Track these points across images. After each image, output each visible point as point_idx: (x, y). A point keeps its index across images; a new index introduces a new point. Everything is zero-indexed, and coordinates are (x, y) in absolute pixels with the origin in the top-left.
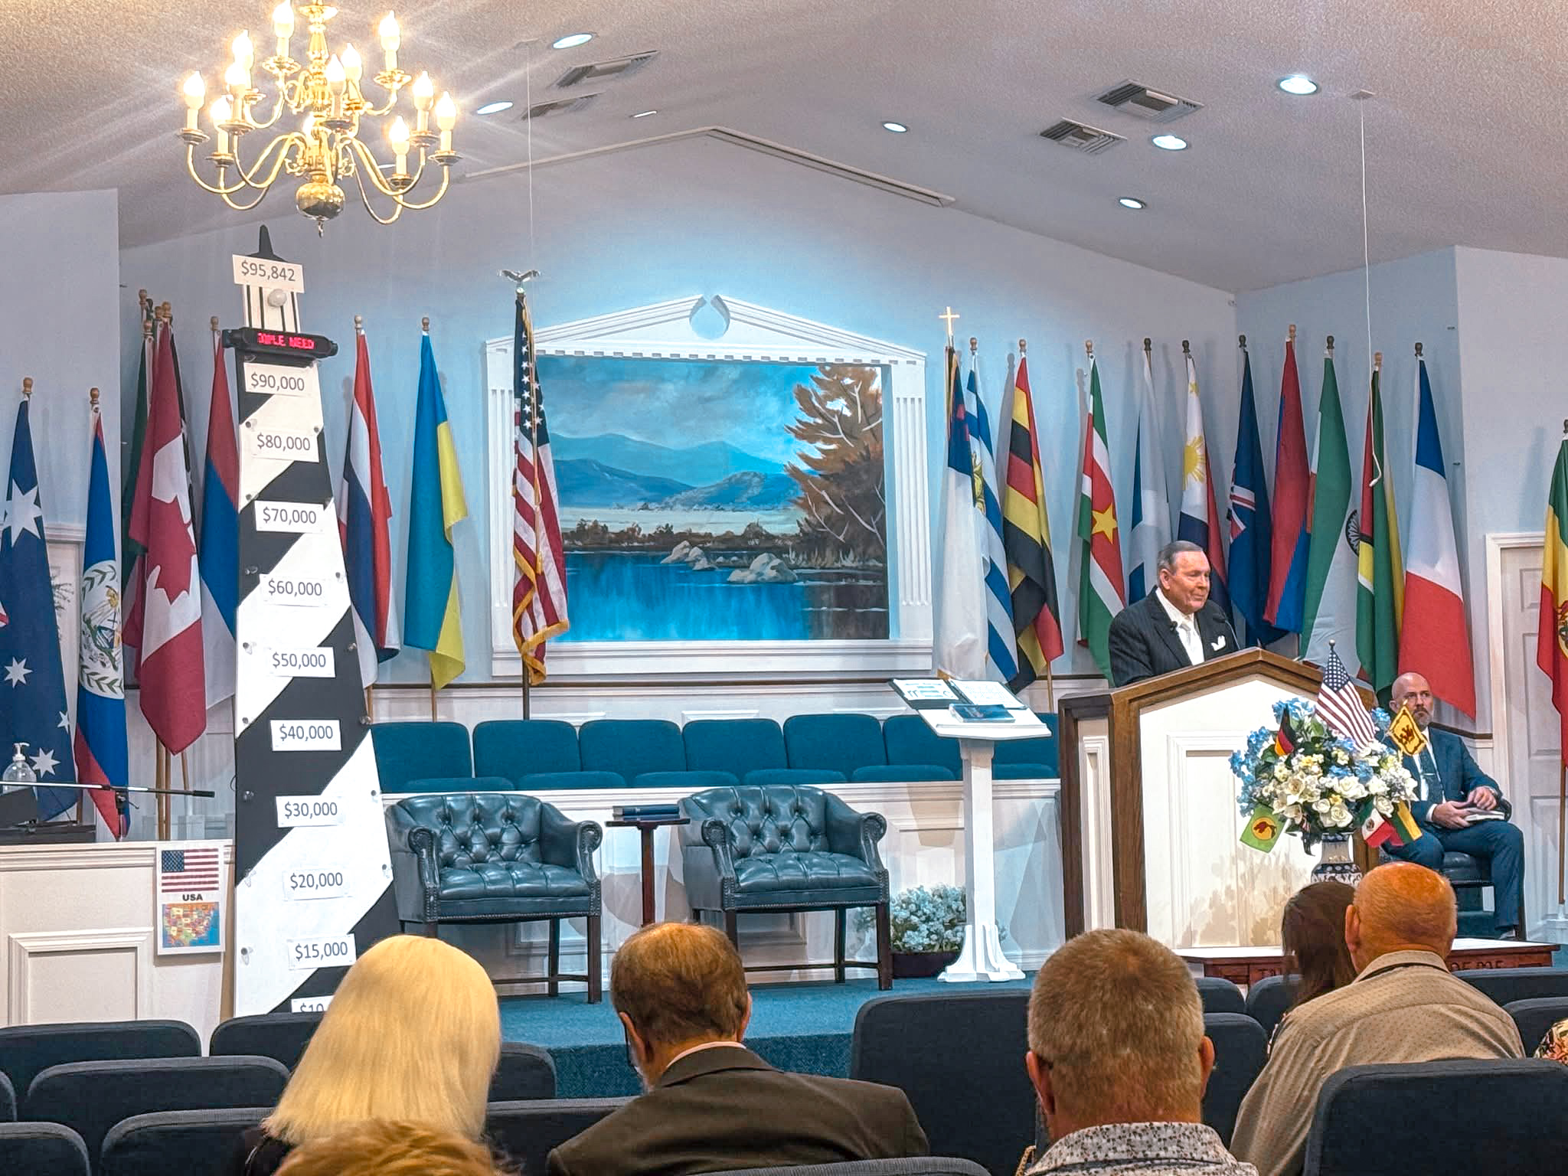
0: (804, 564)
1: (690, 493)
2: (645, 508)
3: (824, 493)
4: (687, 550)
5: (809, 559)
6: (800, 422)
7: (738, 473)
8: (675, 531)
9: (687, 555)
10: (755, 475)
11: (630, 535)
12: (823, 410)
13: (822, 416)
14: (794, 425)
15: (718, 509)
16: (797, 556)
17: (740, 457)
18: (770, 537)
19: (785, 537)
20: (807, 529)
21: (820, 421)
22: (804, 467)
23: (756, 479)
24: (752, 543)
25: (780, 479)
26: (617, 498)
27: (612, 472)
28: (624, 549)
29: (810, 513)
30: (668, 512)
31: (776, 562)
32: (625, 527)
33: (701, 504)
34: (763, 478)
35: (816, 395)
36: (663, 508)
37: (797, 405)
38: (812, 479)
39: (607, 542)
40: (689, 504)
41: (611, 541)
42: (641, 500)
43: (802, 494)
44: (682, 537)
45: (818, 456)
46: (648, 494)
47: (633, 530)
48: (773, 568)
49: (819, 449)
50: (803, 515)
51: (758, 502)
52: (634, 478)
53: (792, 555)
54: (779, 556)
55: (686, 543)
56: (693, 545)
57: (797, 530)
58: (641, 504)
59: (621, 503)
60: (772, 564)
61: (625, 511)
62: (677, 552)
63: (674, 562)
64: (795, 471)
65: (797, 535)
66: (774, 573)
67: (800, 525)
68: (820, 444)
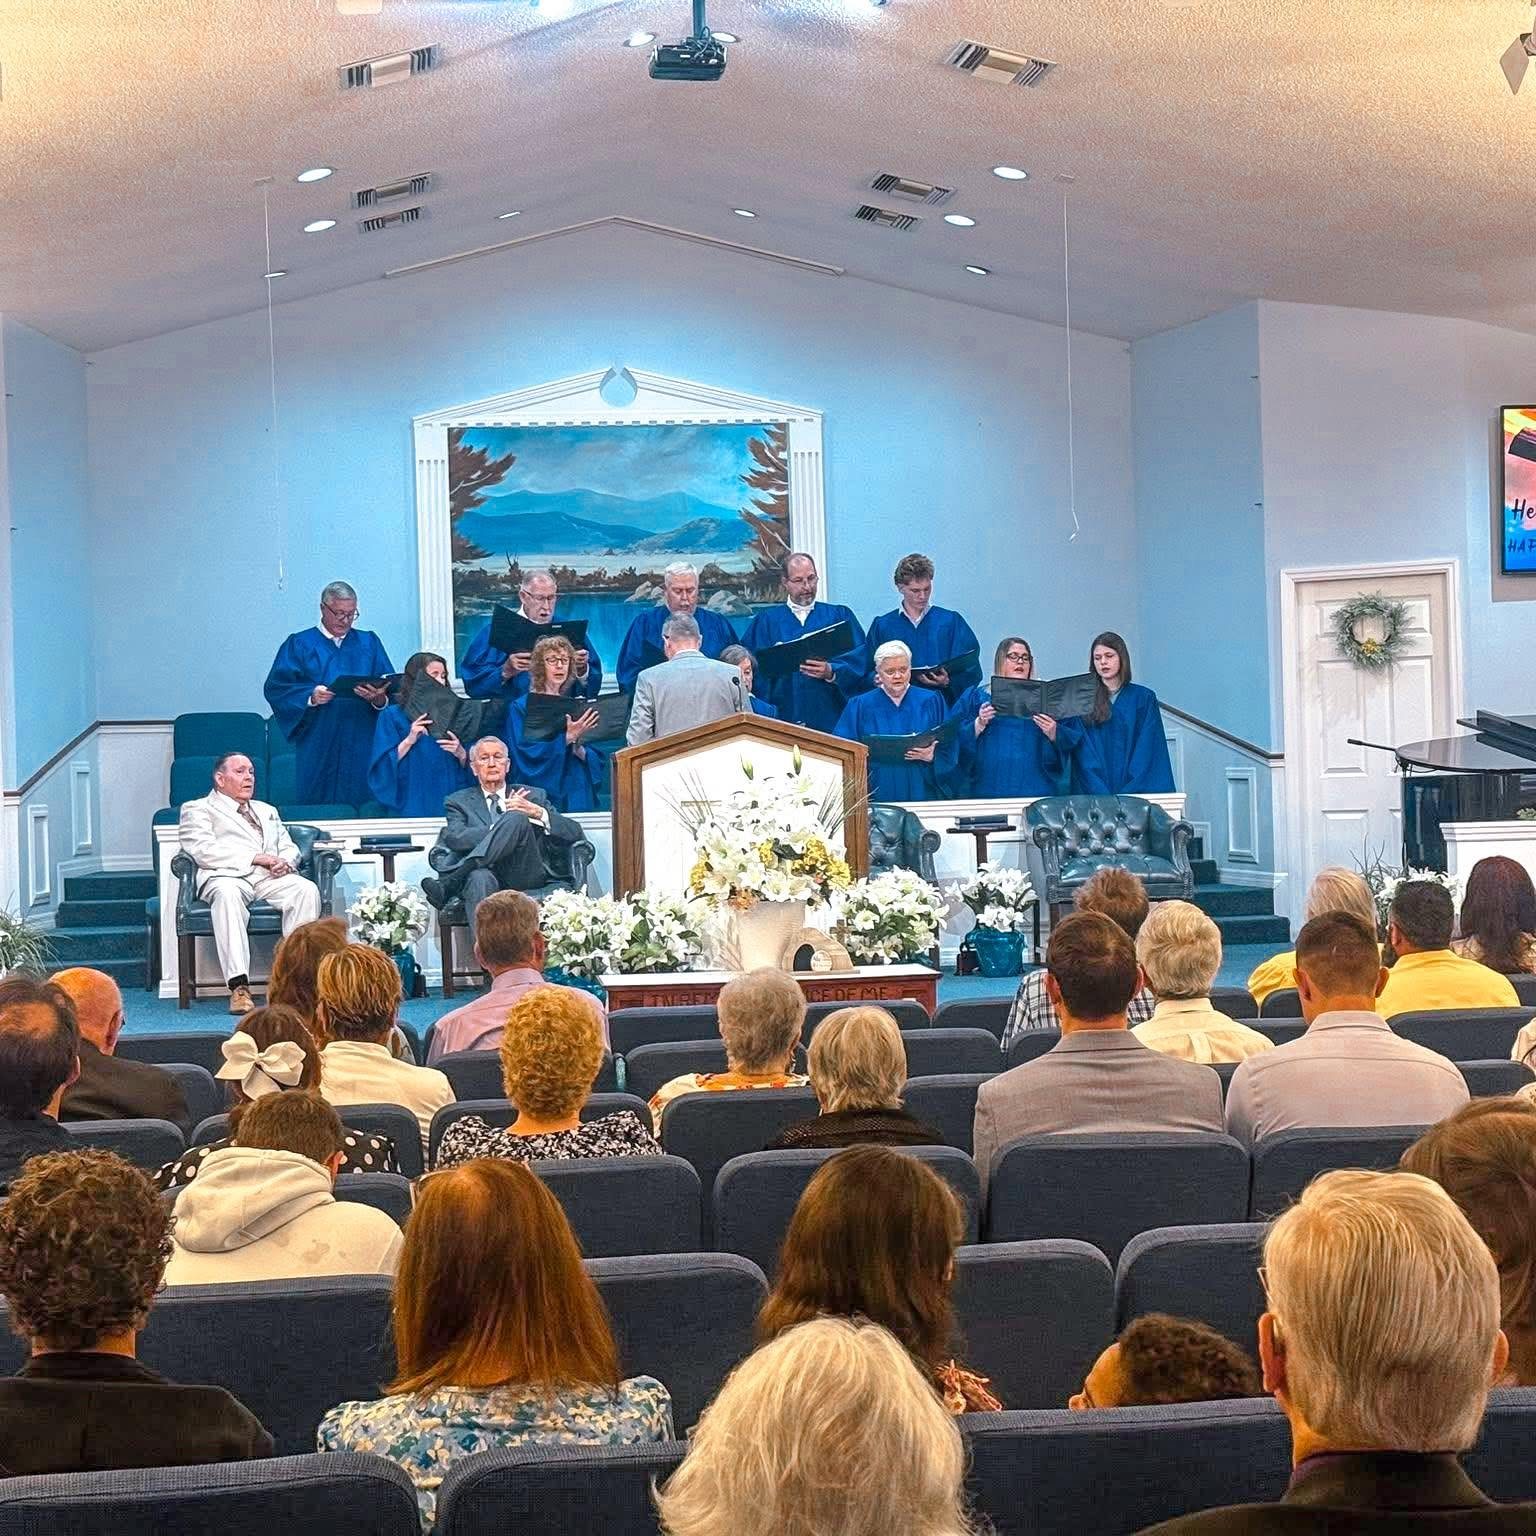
0: (758, 599)
1: (651, 539)
2: (610, 553)
3: (777, 535)
4: (649, 590)
5: (763, 594)
6: (752, 471)
7: (696, 519)
8: (637, 573)
9: (649, 594)
10: (712, 521)
11: (596, 577)
12: (776, 461)
13: (774, 465)
14: (748, 474)
15: (677, 552)
16: (752, 592)
17: (699, 505)
18: (727, 576)
19: (740, 575)
20: (761, 568)
21: (772, 470)
22: (757, 512)
23: (713, 525)
24: (710, 582)
25: (735, 524)
26: (584, 545)
27: (579, 522)
28: (592, 590)
29: (764, 554)
30: (631, 556)
31: (733, 598)
32: (591, 571)
33: (660, 548)
34: (719, 524)
35: (768, 446)
36: (627, 553)
37: (751, 456)
38: (766, 523)
39: (575, 584)
40: (651, 549)
41: (579, 583)
42: (606, 546)
43: (756, 537)
44: (644, 577)
45: (771, 501)
46: (612, 541)
47: (600, 573)
48: (729, 603)
49: (773, 496)
50: (756, 555)
51: (714, 545)
52: (598, 527)
53: (747, 592)
54: (735, 593)
55: (648, 583)
56: (654, 585)
57: (752, 569)
58: (606, 550)
59: (588, 549)
60: (728, 600)
61: (592, 556)
62: (640, 592)
63: (638, 600)
64: (749, 517)
65: (752, 573)
66: (730, 608)
67: (754, 564)
68: (773, 491)
